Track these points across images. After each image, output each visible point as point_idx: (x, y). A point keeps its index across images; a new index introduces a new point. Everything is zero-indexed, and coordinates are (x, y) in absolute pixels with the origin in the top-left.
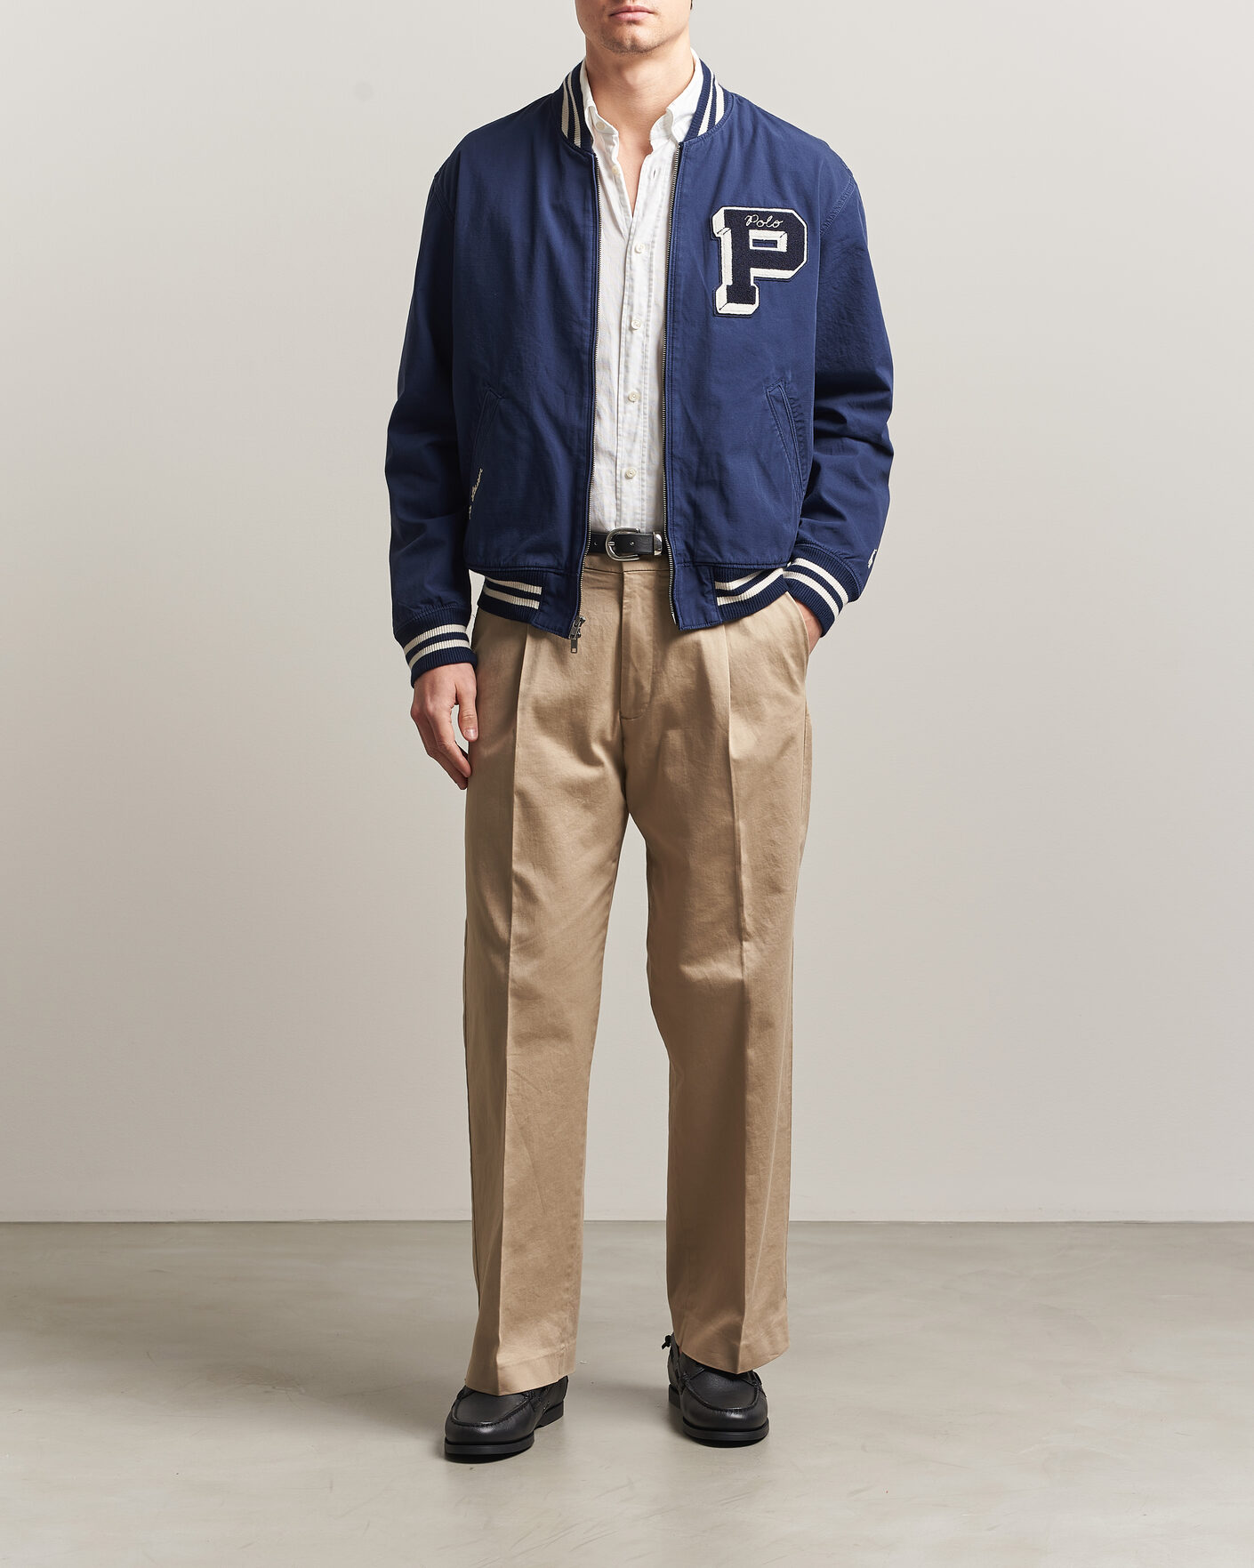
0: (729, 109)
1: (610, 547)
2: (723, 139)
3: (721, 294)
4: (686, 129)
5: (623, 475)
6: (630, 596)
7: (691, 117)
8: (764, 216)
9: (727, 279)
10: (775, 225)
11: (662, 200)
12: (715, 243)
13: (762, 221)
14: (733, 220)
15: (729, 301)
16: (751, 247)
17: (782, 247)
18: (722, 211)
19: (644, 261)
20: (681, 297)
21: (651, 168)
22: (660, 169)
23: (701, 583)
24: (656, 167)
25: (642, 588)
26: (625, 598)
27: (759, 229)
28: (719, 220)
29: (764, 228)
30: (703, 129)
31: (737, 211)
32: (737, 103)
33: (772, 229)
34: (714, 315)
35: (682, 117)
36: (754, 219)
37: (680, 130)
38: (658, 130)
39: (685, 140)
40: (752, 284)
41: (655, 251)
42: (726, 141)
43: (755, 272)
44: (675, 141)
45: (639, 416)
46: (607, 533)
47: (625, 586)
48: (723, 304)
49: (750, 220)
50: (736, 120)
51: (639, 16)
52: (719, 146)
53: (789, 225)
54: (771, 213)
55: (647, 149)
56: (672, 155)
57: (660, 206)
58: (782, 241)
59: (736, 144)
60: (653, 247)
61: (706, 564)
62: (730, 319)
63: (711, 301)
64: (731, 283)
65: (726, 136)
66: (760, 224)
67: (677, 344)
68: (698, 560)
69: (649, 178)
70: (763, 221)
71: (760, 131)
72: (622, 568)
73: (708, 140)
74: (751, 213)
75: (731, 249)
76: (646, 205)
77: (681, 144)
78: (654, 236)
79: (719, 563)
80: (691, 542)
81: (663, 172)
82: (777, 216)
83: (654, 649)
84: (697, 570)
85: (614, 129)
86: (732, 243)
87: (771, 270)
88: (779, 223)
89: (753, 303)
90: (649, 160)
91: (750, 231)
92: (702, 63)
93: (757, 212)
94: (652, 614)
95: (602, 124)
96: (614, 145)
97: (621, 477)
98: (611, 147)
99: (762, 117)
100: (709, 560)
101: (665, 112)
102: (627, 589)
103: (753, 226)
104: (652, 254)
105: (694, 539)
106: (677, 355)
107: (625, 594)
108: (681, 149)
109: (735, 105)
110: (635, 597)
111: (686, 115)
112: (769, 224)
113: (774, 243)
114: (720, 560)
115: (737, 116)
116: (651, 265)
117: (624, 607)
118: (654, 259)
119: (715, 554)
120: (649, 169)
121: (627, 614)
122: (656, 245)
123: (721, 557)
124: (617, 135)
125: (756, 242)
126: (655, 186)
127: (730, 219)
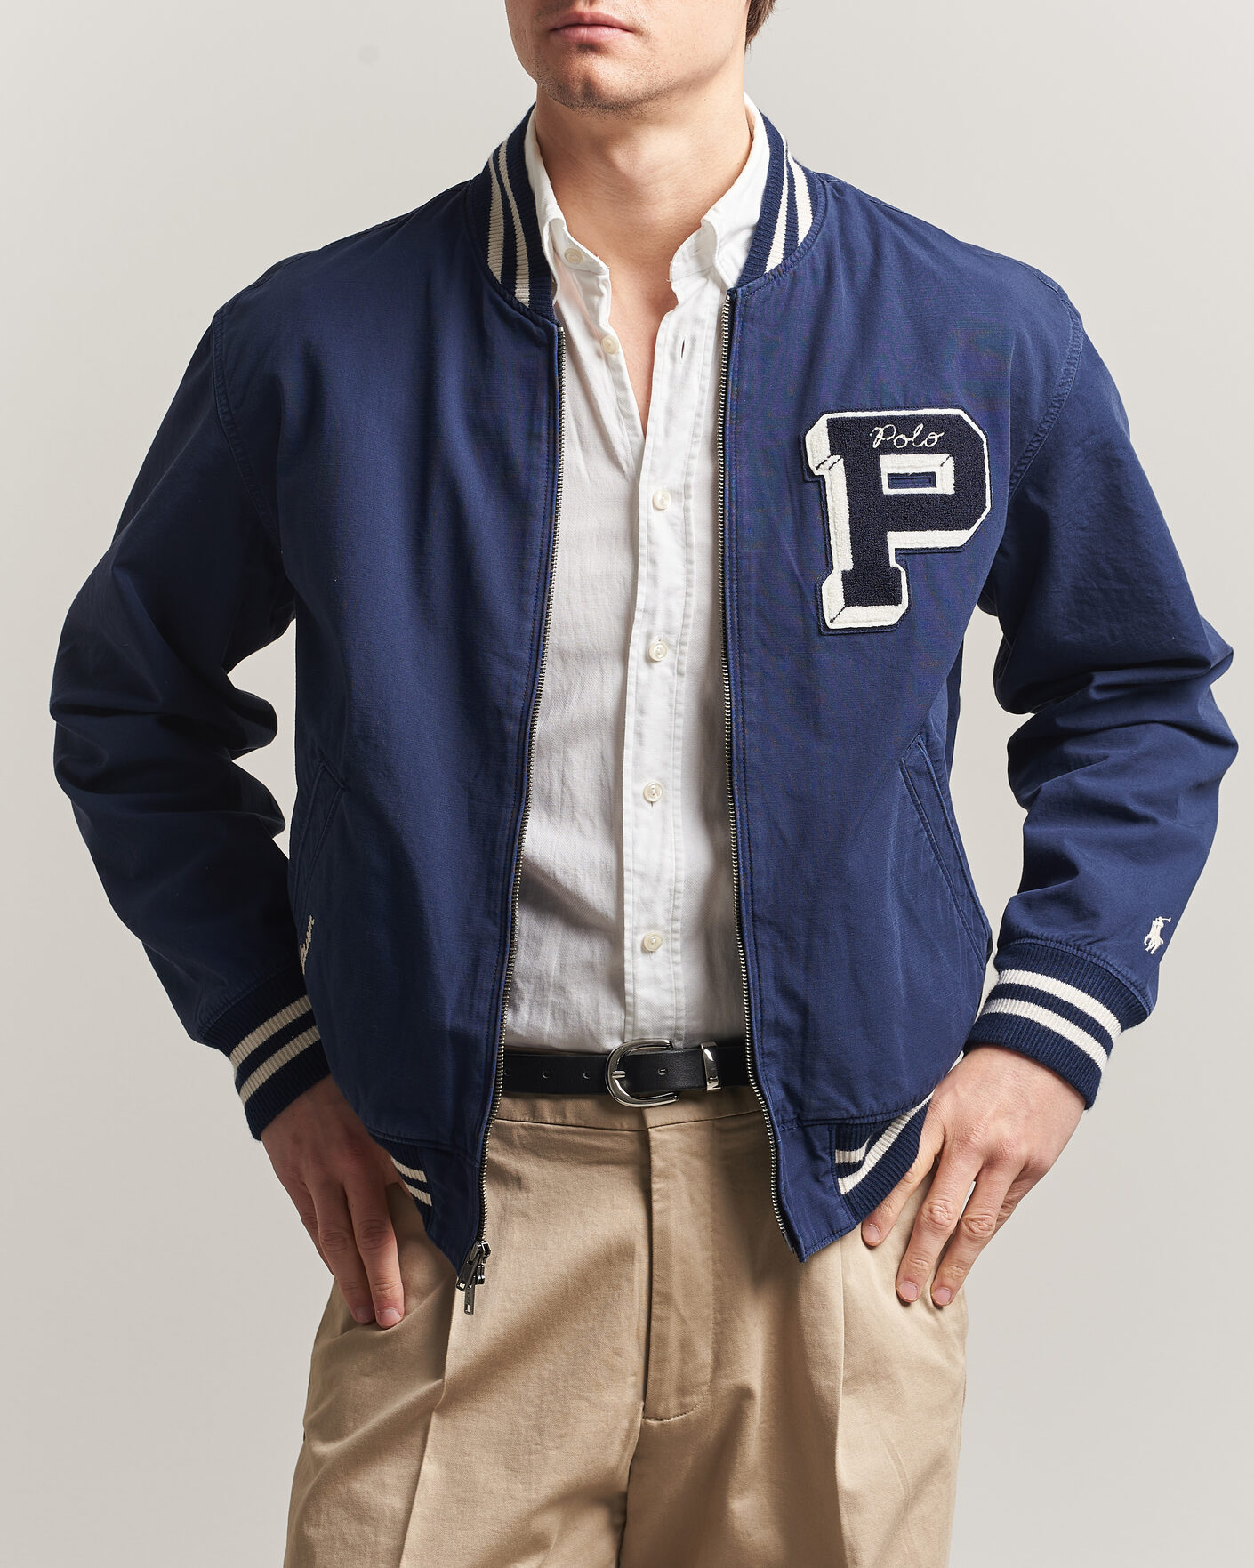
0: (821, 209)
1: (617, 1081)
2: (814, 272)
3: (832, 589)
4: (740, 258)
5: (638, 949)
6: (665, 1175)
7: (747, 234)
8: (906, 425)
9: (843, 558)
10: (930, 442)
11: (701, 403)
12: (813, 488)
13: (902, 436)
14: (846, 440)
15: (850, 601)
16: (887, 490)
17: (946, 484)
18: (822, 423)
19: (672, 524)
20: (753, 602)
21: (676, 338)
22: (693, 340)
23: (813, 1155)
24: (685, 336)
25: (688, 1157)
26: (654, 1179)
27: (899, 452)
28: (817, 441)
29: (909, 450)
30: (775, 258)
31: (853, 420)
32: (834, 197)
33: (924, 451)
34: (820, 634)
35: (733, 234)
36: (887, 433)
37: (731, 262)
38: (685, 261)
39: (740, 283)
40: (893, 563)
41: (692, 503)
42: (821, 276)
43: (898, 540)
44: (720, 284)
45: (664, 831)
46: (608, 1053)
47: (654, 1157)
48: (838, 611)
49: (880, 436)
50: (836, 230)
51: (603, 35)
52: (808, 290)
53: (954, 440)
54: (918, 419)
55: (663, 301)
56: (715, 310)
57: (698, 415)
58: (944, 473)
59: (841, 283)
60: (687, 497)
61: (826, 1122)
62: (852, 639)
63: (812, 606)
64: (849, 566)
65: (821, 267)
66: (901, 442)
67: (752, 696)
68: (812, 1116)
69: (673, 358)
70: (906, 436)
71: (889, 251)
72: (642, 1120)
73: (788, 277)
74: (880, 421)
75: (845, 498)
76: (670, 413)
77: (732, 293)
78: (688, 474)
79: (852, 1118)
80: (797, 1083)
81: (700, 345)
82: (932, 424)
83: (717, 1275)
84: (806, 1134)
85: (602, 264)
86: (848, 485)
87: (929, 533)
88: (936, 437)
89: (896, 600)
90: (670, 321)
91: (881, 457)
92: (766, 121)
93: (892, 419)
94: (707, 1207)
95: (575, 254)
96: (601, 295)
97: (633, 952)
98: (596, 299)
99: (887, 222)
100: (835, 1115)
101: (699, 226)
102: (657, 1162)
103: (887, 448)
104: (686, 510)
105: (804, 1079)
106: (752, 717)
107: (654, 1172)
108: (733, 303)
109: (831, 201)
110: (674, 1176)
111: (741, 230)
112: (919, 440)
113: (930, 479)
114: (854, 1111)
115: (836, 224)
116: (687, 533)
117: (655, 1197)
118: (692, 521)
119: (844, 1102)
120: (671, 339)
121: (661, 1212)
122: (693, 492)
123: (857, 1105)
124: (607, 276)
125: (896, 480)
126: (687, 374)
127: (841, 438)
